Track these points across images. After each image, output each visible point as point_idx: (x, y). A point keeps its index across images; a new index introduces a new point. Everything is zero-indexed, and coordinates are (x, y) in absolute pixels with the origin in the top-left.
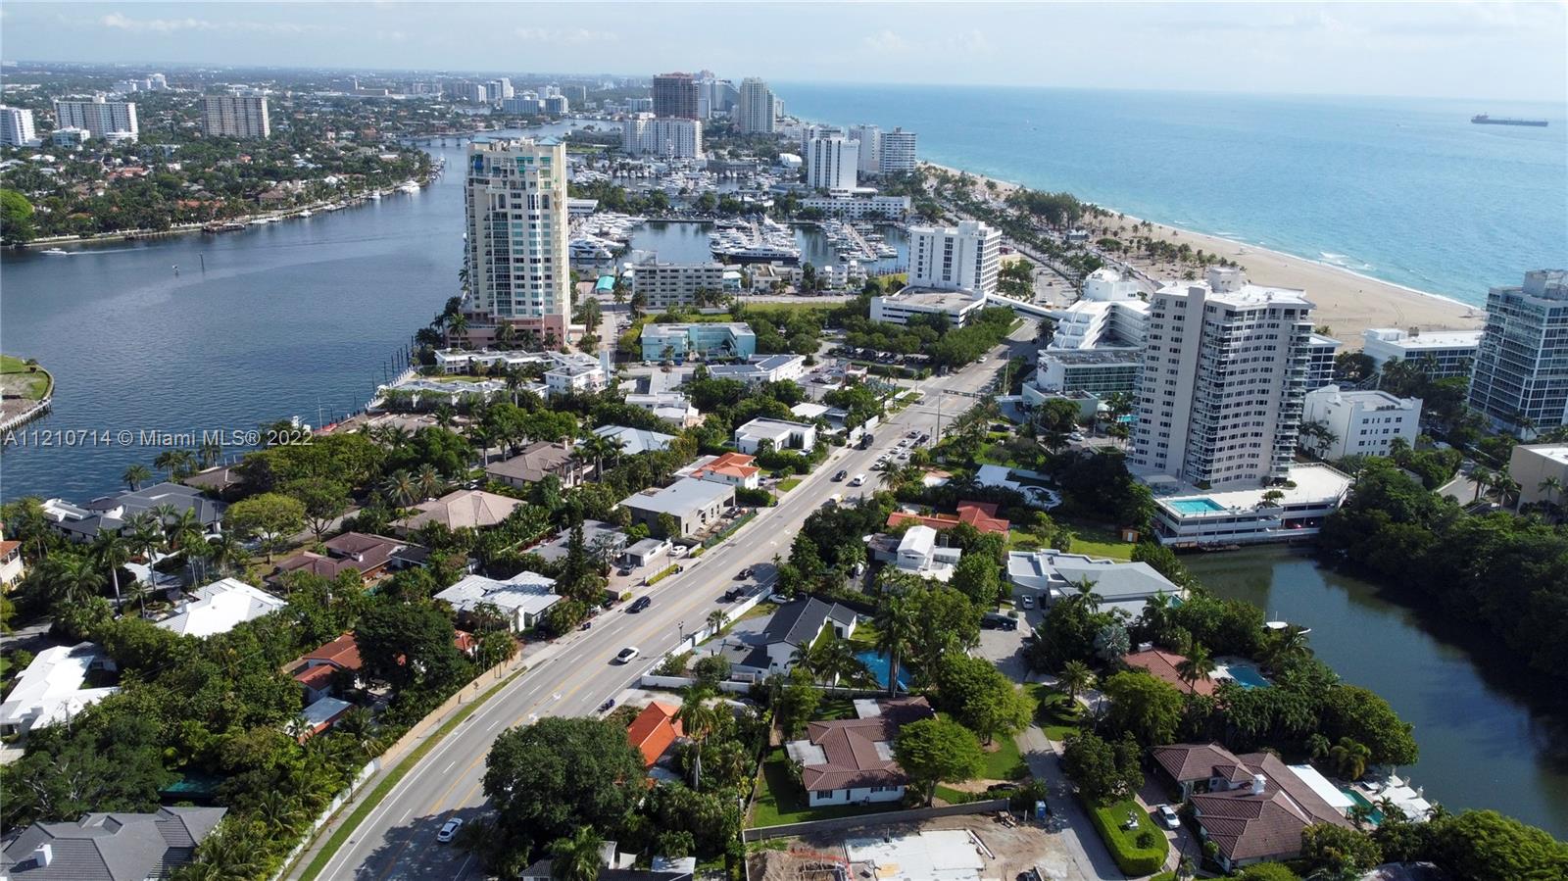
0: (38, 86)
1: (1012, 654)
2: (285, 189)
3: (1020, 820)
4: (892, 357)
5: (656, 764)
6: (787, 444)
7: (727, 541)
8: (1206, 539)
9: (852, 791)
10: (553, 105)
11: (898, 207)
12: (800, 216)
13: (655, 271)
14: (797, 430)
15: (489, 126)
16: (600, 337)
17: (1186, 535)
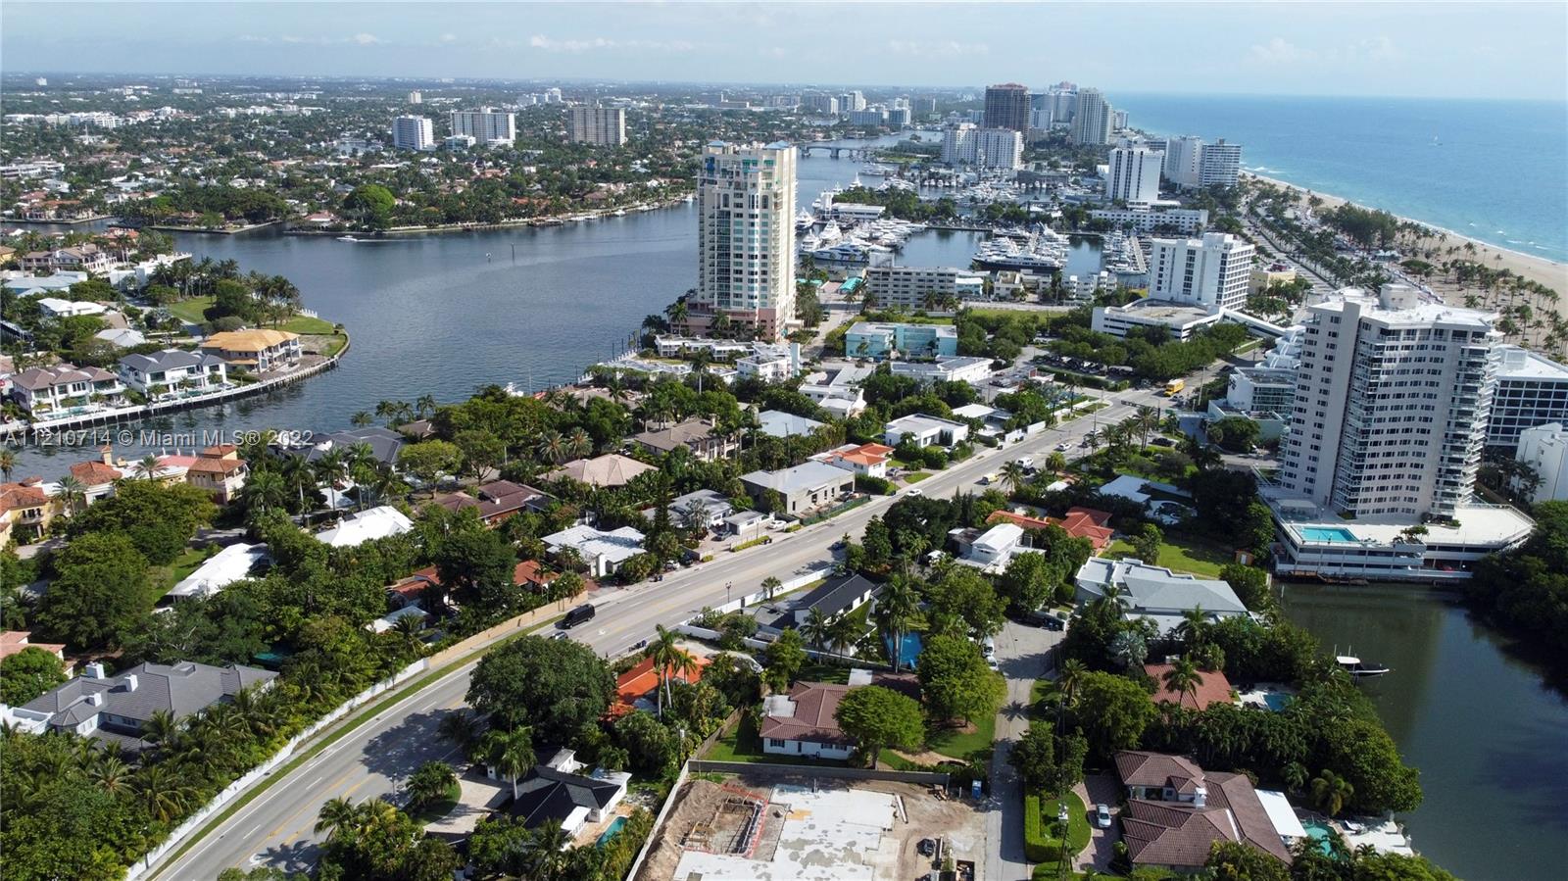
0: (459, 99)
1: (1043, 651)
2: (609, 190)
3: (954, 796)
4: (1097, 368)
5: (644, 696)
6: (937, 441)
7: (828, 521)
8: (1330, 571)
9: (804, 744)
10: (897, 116)
11: (1194, 221)
12: (1088, 228)
13: (888, 273)
14: (947, 427)
15: (827, 136)
16: (817, 332)
17: (1306, 563)
